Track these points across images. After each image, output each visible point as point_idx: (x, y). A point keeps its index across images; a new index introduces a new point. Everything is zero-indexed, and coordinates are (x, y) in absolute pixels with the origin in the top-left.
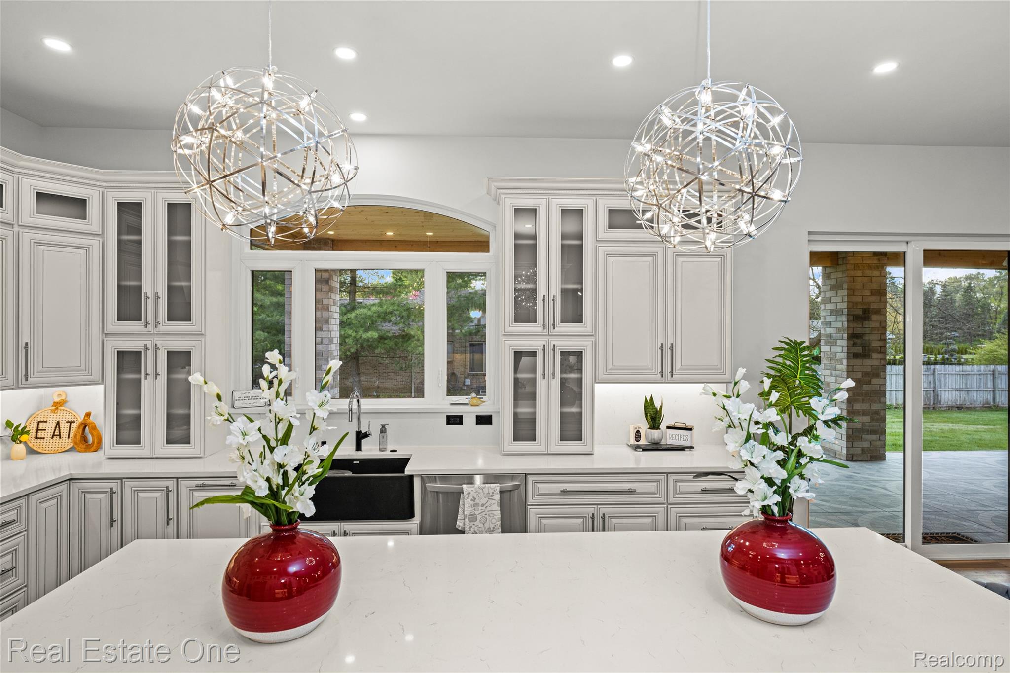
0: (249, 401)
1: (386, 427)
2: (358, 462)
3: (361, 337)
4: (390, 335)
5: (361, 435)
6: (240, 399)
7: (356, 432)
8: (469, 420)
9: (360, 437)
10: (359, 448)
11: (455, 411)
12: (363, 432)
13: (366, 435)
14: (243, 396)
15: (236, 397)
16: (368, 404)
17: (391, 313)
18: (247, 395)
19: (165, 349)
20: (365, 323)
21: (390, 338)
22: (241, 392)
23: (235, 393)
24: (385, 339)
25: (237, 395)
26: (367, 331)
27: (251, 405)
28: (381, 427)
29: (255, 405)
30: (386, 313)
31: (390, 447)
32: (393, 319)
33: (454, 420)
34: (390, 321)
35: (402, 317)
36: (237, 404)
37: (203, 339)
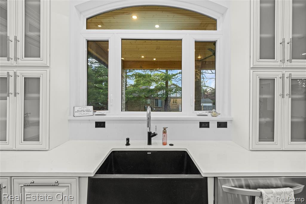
0: (84, 113)
1: (166, 129)
2: (150, 153)
3: (129, 97)
4: (136, 96)
5: (152, 135)
6: (78, 111)
7: (148, 132)
8: (213, 125)
9: (151, 135)
10: (150, 143)
11: (204, 119)
12: (152, 133)
13: (155, 135)
14: (80, 109)
15: (76, 110)
16: (155, 115)
17: (136, 91)
18: (82, 109)
19: (23, 76)
20: (129, 93)
21: (136, 98)
22: (79, 108)
23: (76, 108)
24: (134, 98)
25: (76, 109)
26: (130, 95)
27: (85, 115)
28: (163, 129)
29: (87, 115)
30: (135, 91)
31: (169, 142)
32: (137, 92)
33: (204, 125)
34: (135, 93)
35: (139, 92)
36: (76, 114)
37: (48, 70)
